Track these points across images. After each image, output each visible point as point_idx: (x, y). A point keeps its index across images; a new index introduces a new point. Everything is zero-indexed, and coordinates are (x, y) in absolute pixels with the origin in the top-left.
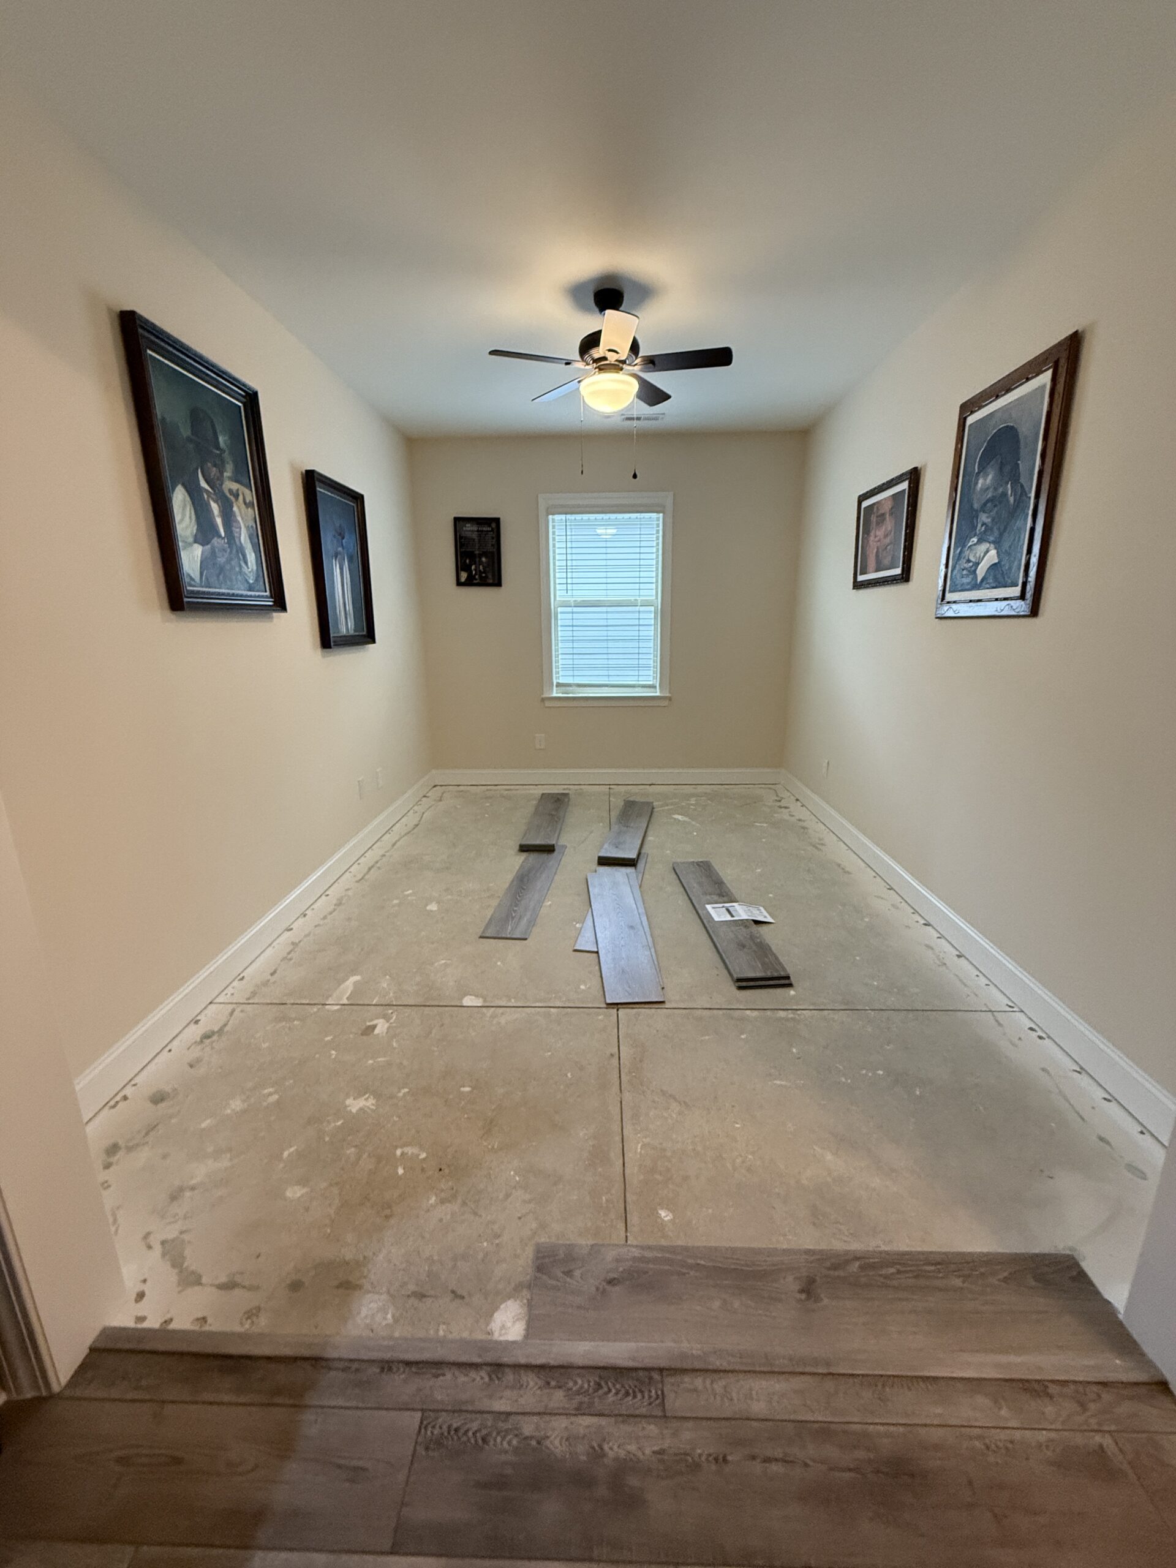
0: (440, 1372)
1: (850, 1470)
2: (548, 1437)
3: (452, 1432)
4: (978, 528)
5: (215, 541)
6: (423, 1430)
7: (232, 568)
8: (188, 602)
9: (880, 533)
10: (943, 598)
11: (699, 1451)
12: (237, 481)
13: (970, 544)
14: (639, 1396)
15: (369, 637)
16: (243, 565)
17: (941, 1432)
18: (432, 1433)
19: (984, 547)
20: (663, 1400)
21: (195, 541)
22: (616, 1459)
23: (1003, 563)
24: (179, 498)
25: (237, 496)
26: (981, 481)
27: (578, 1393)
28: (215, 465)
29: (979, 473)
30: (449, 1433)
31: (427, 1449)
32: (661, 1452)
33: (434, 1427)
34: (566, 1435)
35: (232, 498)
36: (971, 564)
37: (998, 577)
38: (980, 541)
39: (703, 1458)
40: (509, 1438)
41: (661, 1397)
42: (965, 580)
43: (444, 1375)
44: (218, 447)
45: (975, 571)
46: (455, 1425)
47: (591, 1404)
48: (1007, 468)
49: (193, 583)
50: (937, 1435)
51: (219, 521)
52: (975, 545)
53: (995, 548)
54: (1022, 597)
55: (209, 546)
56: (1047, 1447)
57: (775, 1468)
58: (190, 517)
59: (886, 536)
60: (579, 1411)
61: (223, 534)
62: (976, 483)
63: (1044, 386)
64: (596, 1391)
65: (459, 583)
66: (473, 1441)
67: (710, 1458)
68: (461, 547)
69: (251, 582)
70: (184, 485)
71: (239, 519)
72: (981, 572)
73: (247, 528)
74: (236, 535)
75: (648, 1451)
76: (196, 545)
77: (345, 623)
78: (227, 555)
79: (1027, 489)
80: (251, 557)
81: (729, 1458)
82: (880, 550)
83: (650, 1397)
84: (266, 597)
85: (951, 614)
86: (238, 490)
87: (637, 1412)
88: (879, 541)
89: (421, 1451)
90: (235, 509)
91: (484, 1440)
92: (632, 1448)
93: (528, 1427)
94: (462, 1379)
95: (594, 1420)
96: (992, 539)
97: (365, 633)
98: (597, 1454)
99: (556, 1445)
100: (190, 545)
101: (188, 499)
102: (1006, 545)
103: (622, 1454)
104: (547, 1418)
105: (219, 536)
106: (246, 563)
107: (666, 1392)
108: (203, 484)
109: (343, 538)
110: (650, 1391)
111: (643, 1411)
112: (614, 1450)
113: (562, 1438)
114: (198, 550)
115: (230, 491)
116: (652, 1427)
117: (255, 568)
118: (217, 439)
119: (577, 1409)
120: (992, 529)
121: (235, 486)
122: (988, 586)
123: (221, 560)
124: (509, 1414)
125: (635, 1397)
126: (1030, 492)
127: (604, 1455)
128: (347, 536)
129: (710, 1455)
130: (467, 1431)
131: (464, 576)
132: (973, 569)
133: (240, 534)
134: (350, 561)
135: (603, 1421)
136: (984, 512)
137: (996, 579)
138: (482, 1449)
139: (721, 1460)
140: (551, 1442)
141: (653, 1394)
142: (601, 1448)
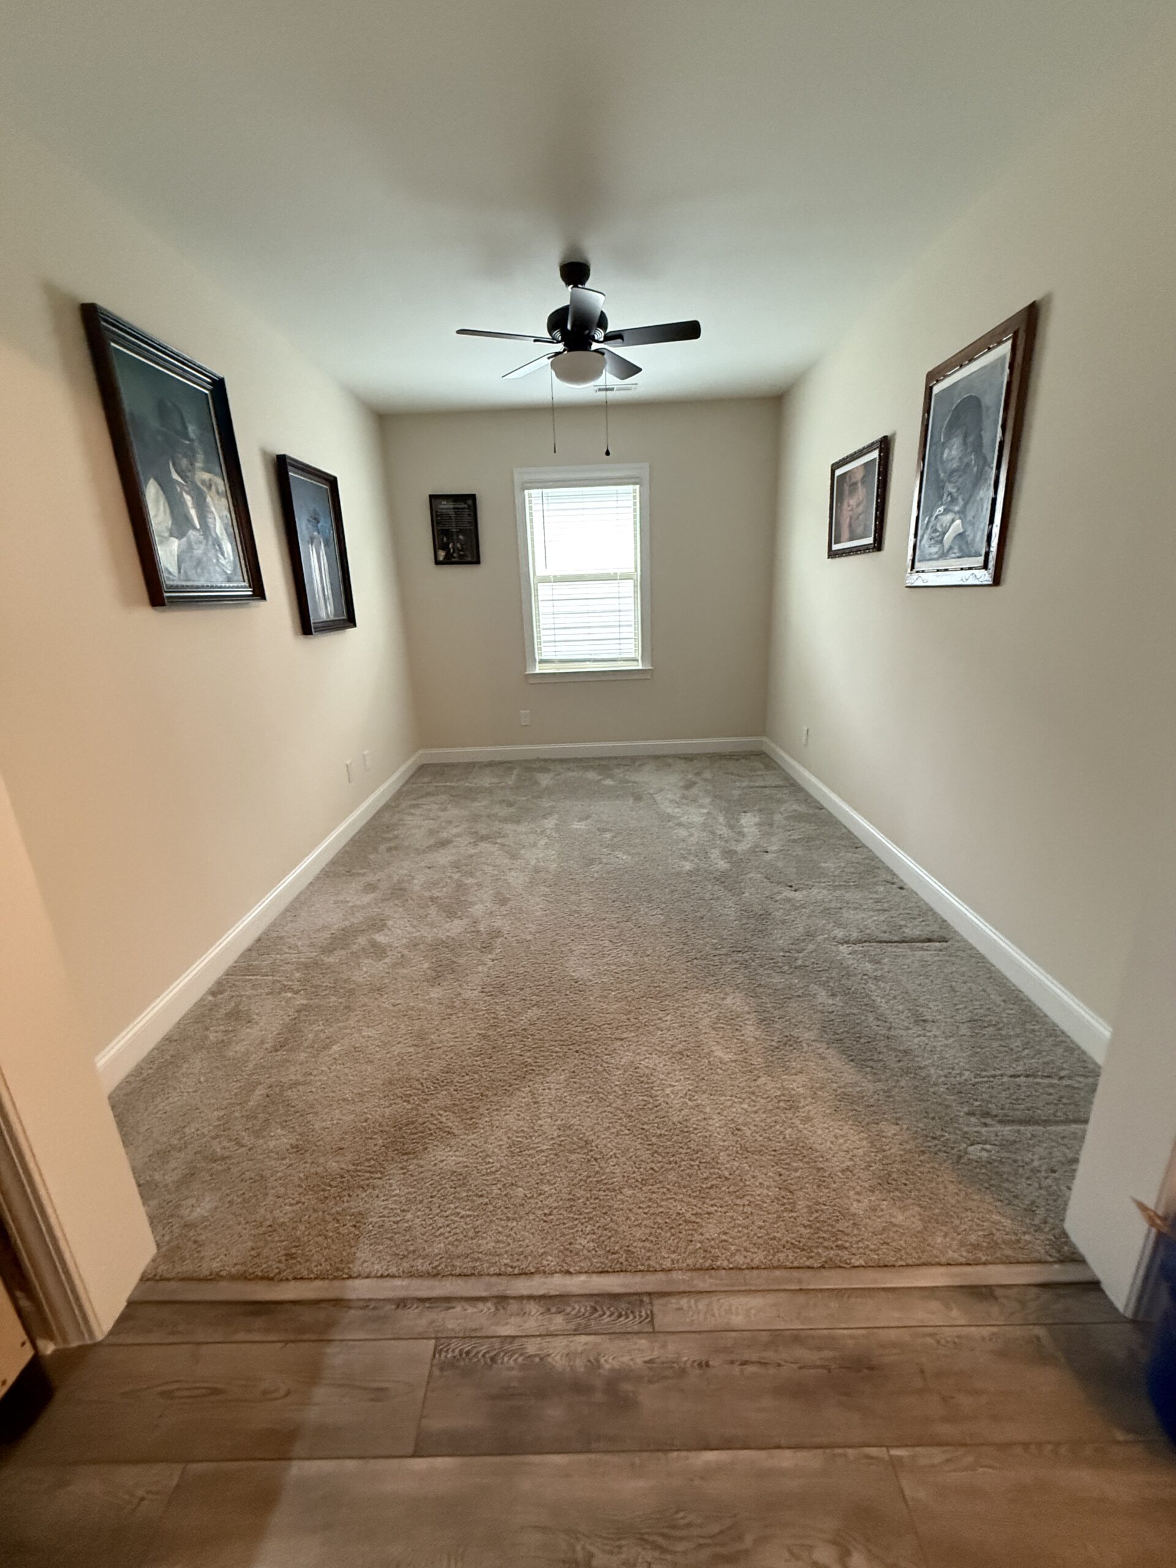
0: (450, 1305)
2: (549, 1355)
3: (464, 1355)
4: (945, 498)
5: (192, 533)
6: (437, 1356)
7: (210, 560)
8: (169, 597)
9: (853, 502)
10: (913, 567)
13: (937, 513)
14: (631, 1317)
15: (350, 620)
16: (220, 555)
17: (898, 1332)
18: (446, 1357)
19: (949, 517)
21: (171, 535)
22: (612, 1370)
23: (967, 533)
24: (152, 493)
26: (946, 451)
27: (576, 1316)
28: (185, 456)
29: (944, 444)
30: (461, 1355)
31: (442, 1369)
32: (651, 1361)
33: (447, 1351)
34: (566, 1351)
35: (204, 489)
36: (938, 534)
37: (963, 546)
38: (946, 511)
39: (688, 1365)
40: (516, 1356)
42: (934, 550)
44: (187, 438)
45: (941, 542)
47: (587, 1326)
48: (970, 439)
49: (171, 577)
51: (193, 512)
52: (941, 514)
53: (960, 518)
55: (184, 539)
56: (990, 1340)
57: (750, 1369)
58: (165, 512)
60: (577, 1332)
61: (198, 527)
62: (942, 453)
63: (1004, 357)
64: (592, 1314)
65: (437, 562)
67: (695, 1364)
69: (229, 572)
70: (156, 479)
71: (213, 509)
72: (948, 541)
73: (221, 518)
74: (212, 526)
75: (639, 1361)
76: (172, 539)
77: (323, 608)
78: (203, 547)
79: (989, 460)
80: (228, 547)
81: (711, 1363)
82: (853, 520)
83: (641, 1316)
85: (919, 583)
88: (852, 510)
89: (437, 1372)
91: (493, 1359)
92: (626, 1359)
93: (531, 1347)
94: (470, 1310)
96: (957, 508)
98: (594, 1365)
99: (558, 1361)
100: (167, 539)
101: (161, 493)
102: (970, 515)
103: (616, 1365)
104: (548, 1339)
105: (195, 528)
106: (223, 554)
107: (655, 1311)
108: (175, 476)
109: (318, 522)
110: (641, 1312)
111: (636, 1328)
112: (609, 1364)
113: (562, 1355)
114: (175, 545)
115: (203, 482)
116: (643, 1341)
117: (232, 558)
118: (186, 428)
119: (575, 1330)
120: (957, 499)
122: (953, 555)
123: (198, 552)
124: (514, 1337)
126: (993, 463)
127: (600, 1366)
128: (322, 520)
131: (442, 554)
132: (940, 538)
133: (215, 525)
134: (327, 545)
136: (950, 482)
137: (961, 549)
139: (704, 1365)
140: (553, 1358)
141: (643, 1314)
142: (598, 1361)
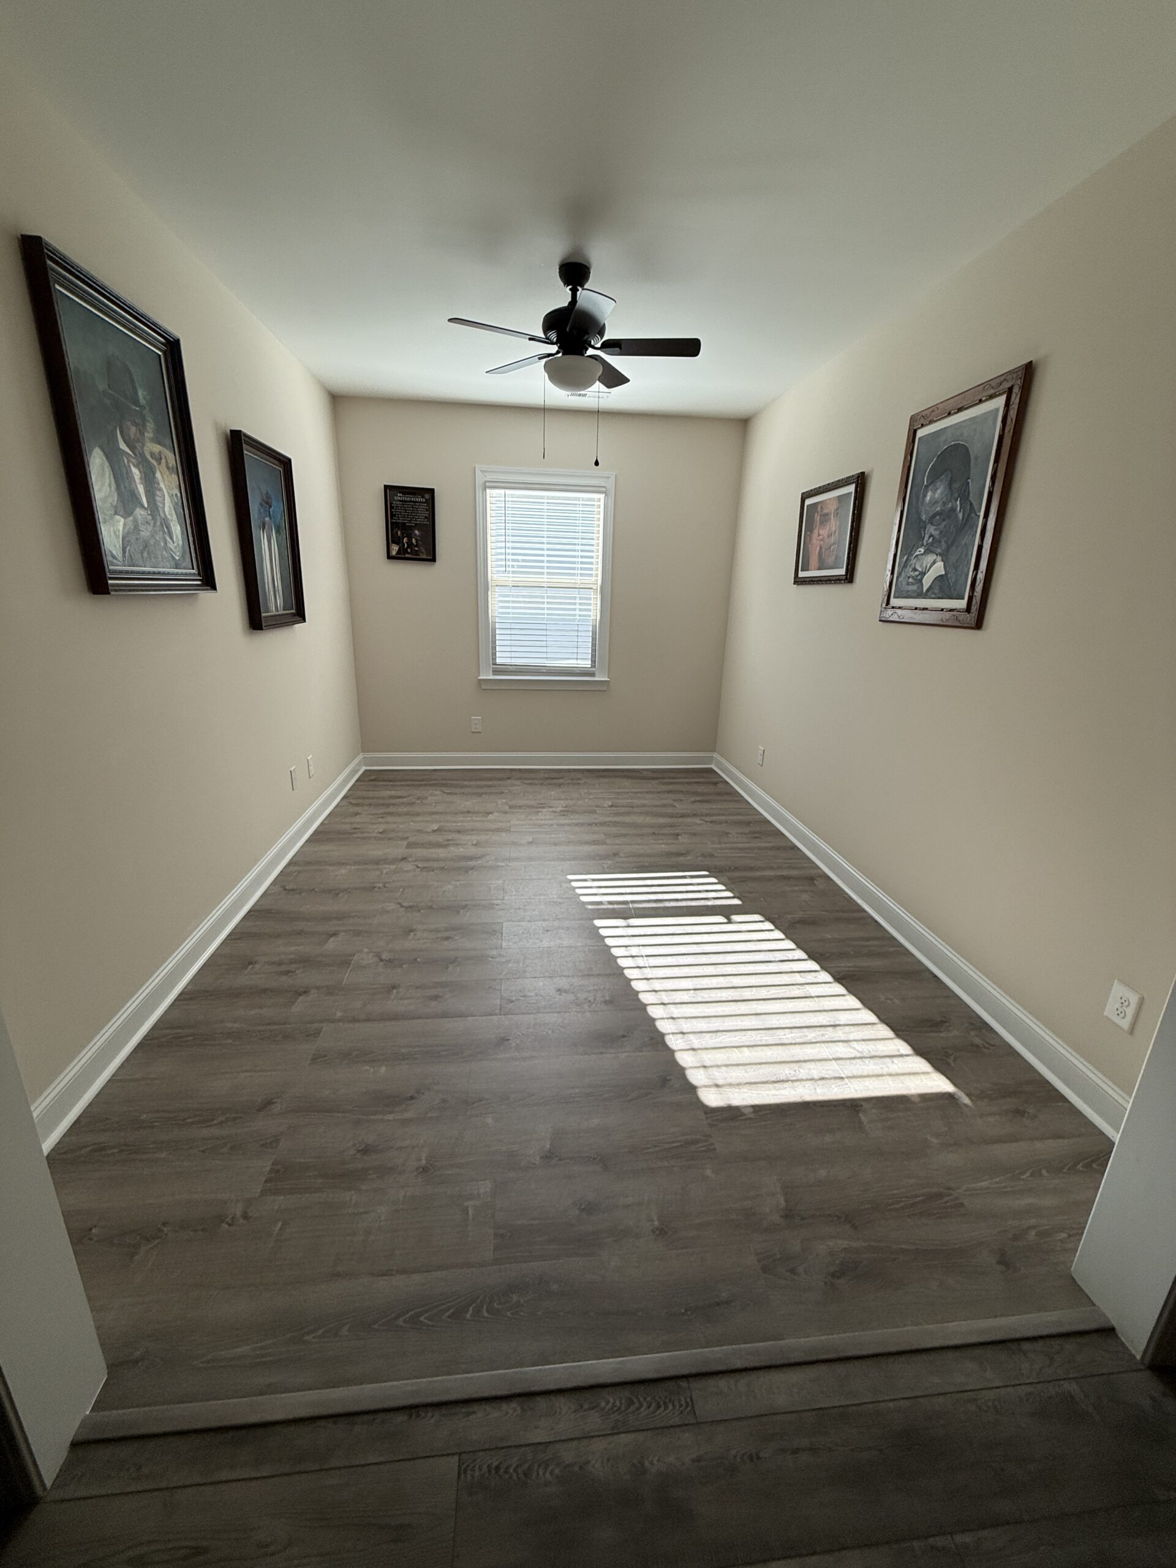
0: (470, 1410)
1: (869, 1449)
2: (589, 1462)
3: (493, 1472)
4: (926, 539)
5: (139, 512)
6: (462, 1475)
7: (157, 543)
8: (113, 585)
9: (824, 532)
10: (888, 603)
11: (734, 1452)
12: (160, 444)
13: (917, 553)
14: (671, 1407)
15: (299, 614)
16: (168, 539)
18: (472, 1475)
19: (930, 558)
20: (693, 1407)
21: (116, 513)
22: (659, 1473)
23: (949, 576)
24: (97, 465)
25: (159, 461)
26: (929, 494)
27: (612, 1412)
28: (136, 424)
29: (927, 487)
30: (489, 1471)
31: (470, 1492)
32: (698, 1460)
33: (473, 1470)
34: (606, 1456)
35: (154, 462)
36: (917, 573)
37: (944, 588)
38: (928, 551)
39: (738, 1459)
40: (552, 1467)
41: (690, 1403)
42: (911, 588)
43: (474, 1412)
44: (136, 402)
45: (921, 581)
46: (495, 1464)
47: (626, 1421)
48: (956, 485)
49: (115, 561)
50: (938, 1402)
51: (141, 489)
52: (922, 554)
53: (942, 561)
54: (968, 609)
55: (131, 518)
57: (803, 1457)
58: (110, 485)
59: (829, 536)
60: (615, 1432)
61: (146, 506)
62: (925, 496)
63: (997, 410)
64: (628, 1407)
65: (389, 557)
66: (515, 1477)
67: (745, 1458)
68: (391, 518)
69: (177, 558)
70: (103, 450)
71: (162, 485)
72: (927, 582)
73: (171, 496)
74: (161, 505)
75: (686, 1460)
76: (117, 517)
77: (274, 600)
78: (150, 528)
79: (976, 508)
80: (177, 529)
81: (761, 1455)
82: (823, 550)
83: (681, 1406)
84: (194, 574)
85: (895, 618)
86: (160, 452)
87: (671, 1423)
88: (822, 540)
89: (464, 1497)
90: (158, 475)
91: (526, 1475)
92: (671, 1459)
93: (568, 1453)
94: (496, 1414)
95: (631, 1436)
96: (939, 551)
97: (294, 611)
99: (599, 1469)
100: (112, 518)
101: (107, 464)
102: (953, 558)
103: (663, 1467)
104: (585, 1442)
105: (142, 506)
106: (172, 538)
107: (694, 1398)
108: (123, 446)
109: (270, 507)
110: (680, 1400)
111: (677, 1420)
114: (120, 523)
115: (152, 455)
116: (687, 1435)
117: (181, 542)
118: (136, 394)
119: (614, 1428)
120: (940, 542)
121: (157, 448)
122: (933, 596)
123: (145, 533)
124: (547, 1444)
125: (666, 1407)
126: (980, 511)
128: (274, 503)
129: (744, 1455)
130: (508, 1467)
131: (395, 549)
132: (919, 577)
133: (164, 504)
134: (278, 532)
135: (640, 1436)
136: (932, 524)
137: (941, 589)
138: (525, 1485)
139: (755, 1458)
140: (593, 1466)
141: (683, 1402)
142: (643, 1465)
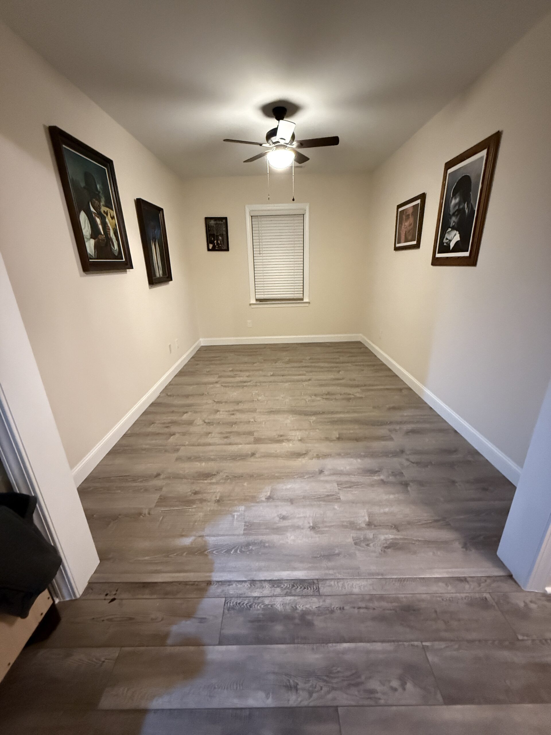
0: (230, 584)
1: (391, 610)
2: (275, 604)
3: (238, 604)
4: (452, 224)
5: (100, 236)
6: (226, 604)
7: (108, 249)
9: (407, 224)
10: (435, 256)
11: (333, 606)
12: (107, 207)
13: (448, 231)
15: (169, 278)
16: (112, 247)
17: (425, 595)
18: (230, 605)
19: (454, 233)
20: (319, 590)
21: (91, 238)
22: (302, 610)
23: (462, 241)
24: (83, 217)
26: (453, 201)
27: (285, 589)
28: (97, 200)
29: (452, 198)
30: (236, 605)
31: (228, 610)
32: (319, 607)
33: (230, 603)
34: (282, 603)
35: (105, 215)
38: (452, 230)
39: (335, 608)
40: (260, 605)
41: (318, 588)
42: (445, 248)
43: (232, 585)
44: (97, 190)
46: (238, 602)
47: (290, 593)
48: (465, 196)
49: (92, 258)
50: (424, 596)
52: (450, 231)
53: (459, 234)
54: (470, 256)
55: (97, 239)
56: (465, 599)
57: (362, 611)
58: (88, 226)
59: (410, 225)
60: (287, 595)
61: (103, 233)
62: (451, 202)
63: (483, 157)
64: (292, 588)
65: (209, 250)
66: (246, 607)
67: (338, 609)
69: (116, 255)
70: (84, 210)
71: (109, 225)
72: (452, 245)
73: (113, 229)
74: (108, 233)
75: (314, 607)
77: (159, 273)
78: (105, 243)
79: (474, 206)
80: (116, 243)
81: (345, 608)
82: (407, 233)
83: (314, 589)
86: (107, 211)
87: (309, 594)
88: (407, 228)
89: (226, 611)
90: (107, 220)
91: (251, 606)
92: (308, 606)
93: (267, 601)
94: (239, 586)
95: (292, 598)
96: (457, 229)
98: (295, 609)
99: (279, 607)
100: (89, 239)
101: (86, 218)
102: (463, 232)
103: (304, 609)
104: (274, 598)
105: (101, 234)
106: (114, 247)
107: (320, 587)
108: (92, 209)
109: (155, 230)
110: (313, 587)
111: (311, 594)
112: (300, 607)
113: (280, 604)
114: (93, 242)
115: (104, 212)
116: (315, 599)
117: (118, 248)
118: (97, 186)
119: (285, 594)
120: (458, 224)
121: (106, 209)
122: (455, 251)
123: (103, 245)
124: (259, 597)
125: (308, 589)
126: (475, 208)
127: (296, 609)
129: (337, 607)
130: (244, 603)
131: (211, 246)
132: (449, 243)
133: (110, 232)
134: (159, 242)
135: (296, 598)
136: (454, 216)
137: (459, 247)
138: (250, 610)
142: (296, 607)
